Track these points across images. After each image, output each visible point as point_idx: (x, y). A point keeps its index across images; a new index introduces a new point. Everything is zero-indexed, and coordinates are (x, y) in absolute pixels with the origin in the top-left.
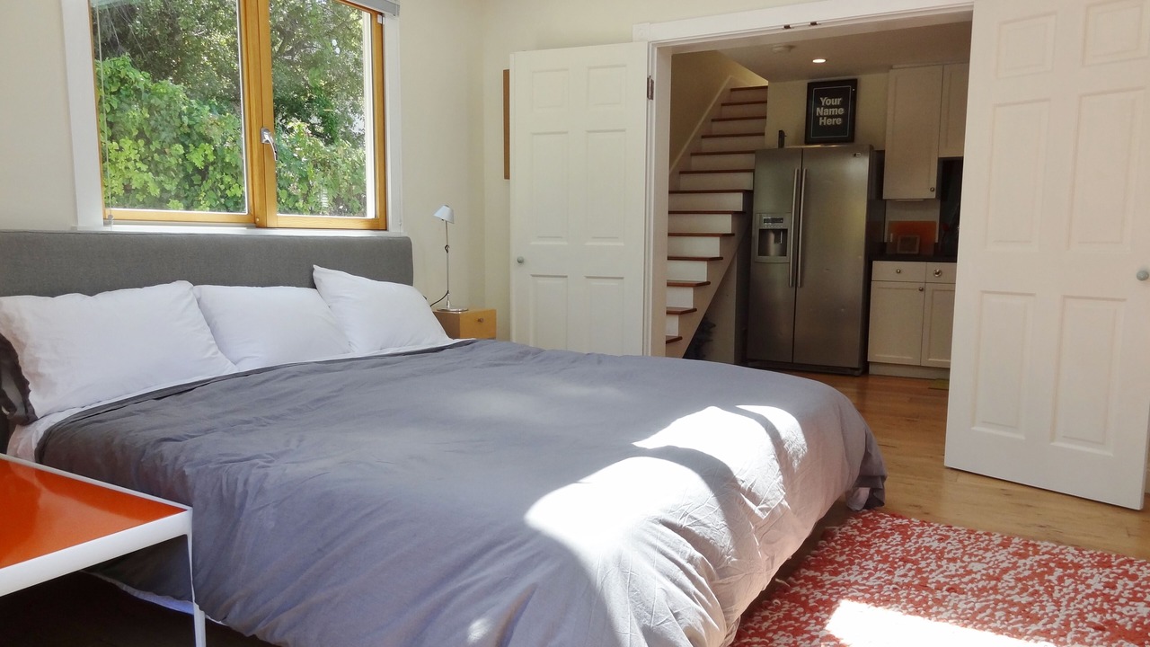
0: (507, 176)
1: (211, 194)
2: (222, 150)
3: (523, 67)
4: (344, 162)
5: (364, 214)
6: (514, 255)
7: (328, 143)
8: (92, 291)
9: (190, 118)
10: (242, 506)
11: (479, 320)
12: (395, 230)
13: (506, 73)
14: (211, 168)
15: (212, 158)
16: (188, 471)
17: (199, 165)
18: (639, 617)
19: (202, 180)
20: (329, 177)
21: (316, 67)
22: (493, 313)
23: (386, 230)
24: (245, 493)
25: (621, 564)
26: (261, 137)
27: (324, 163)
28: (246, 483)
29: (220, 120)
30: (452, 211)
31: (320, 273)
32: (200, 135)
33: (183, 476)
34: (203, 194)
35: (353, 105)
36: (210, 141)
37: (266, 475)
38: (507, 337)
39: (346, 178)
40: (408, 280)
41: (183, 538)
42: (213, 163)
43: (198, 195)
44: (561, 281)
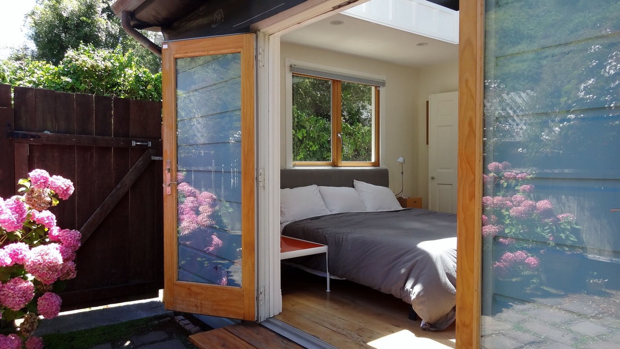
0: (427, 143)
1: (304, 150)
2: (309, 131)
3: (434, 100)
4: (358, 133)
5: (370, 159)
6: (430, 175)
7: (351, 124)
8: (292, 188)
9: (298, 119)
10: (342, 244)
11: (415, 202)
12: (382, 166)
13: (428, 102)
14: (305, 139)
15: (305, 135)
16: (326, 236)
17: (300, 138)
18: (445, 270)
19: (301, 144)
20: (352, 140)
21: (347, 90)
22: (421, 199)
23: (379, 166)
24: (343, 241)
25: (441, 257)
26: (337, 135)
27: (350, 134)
28: (342, 238)
29: (309, 119)
30: (404, 159)
31: (356, 182)
32: (301, 125)
33: (325, 237)
34: (301, 150)
35: (362, 106)
36: (305, 128)
37: (348, 237)
38: (427, 207)
39: (359, 140)
40: (387, 186)
41: (326, 253)
42: (305, 137)
43: (299, 150)
44: (449, 186)
